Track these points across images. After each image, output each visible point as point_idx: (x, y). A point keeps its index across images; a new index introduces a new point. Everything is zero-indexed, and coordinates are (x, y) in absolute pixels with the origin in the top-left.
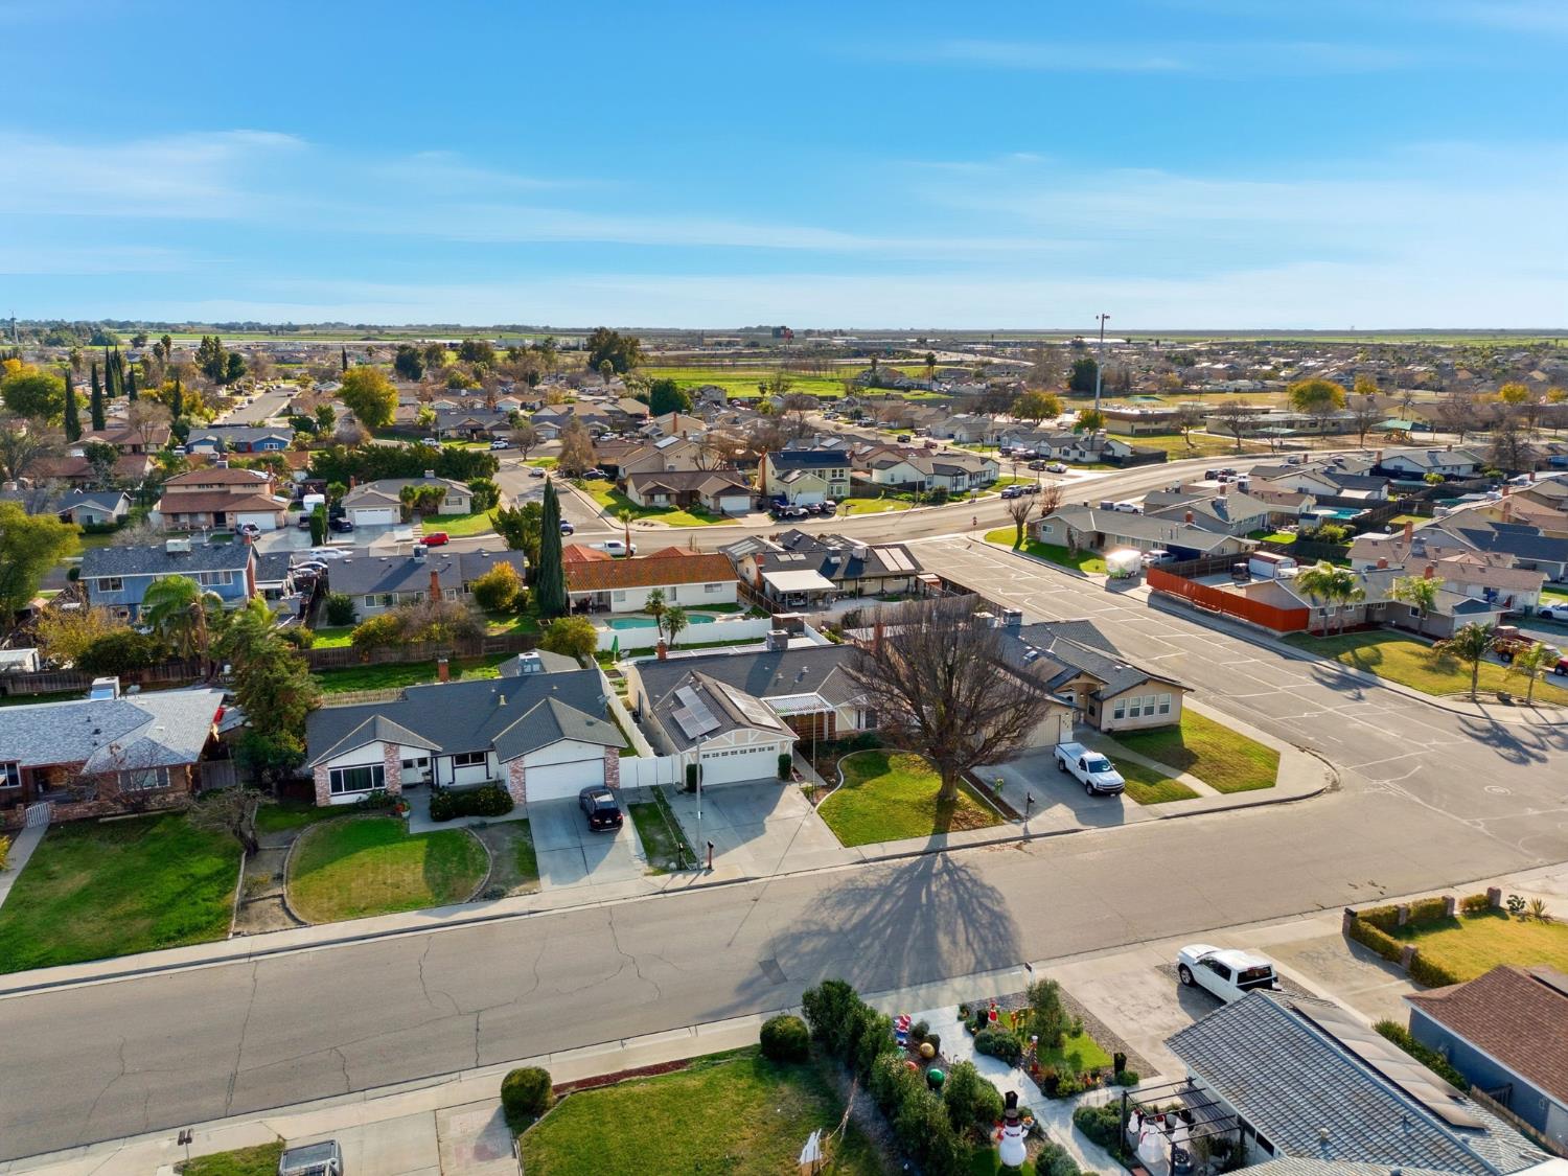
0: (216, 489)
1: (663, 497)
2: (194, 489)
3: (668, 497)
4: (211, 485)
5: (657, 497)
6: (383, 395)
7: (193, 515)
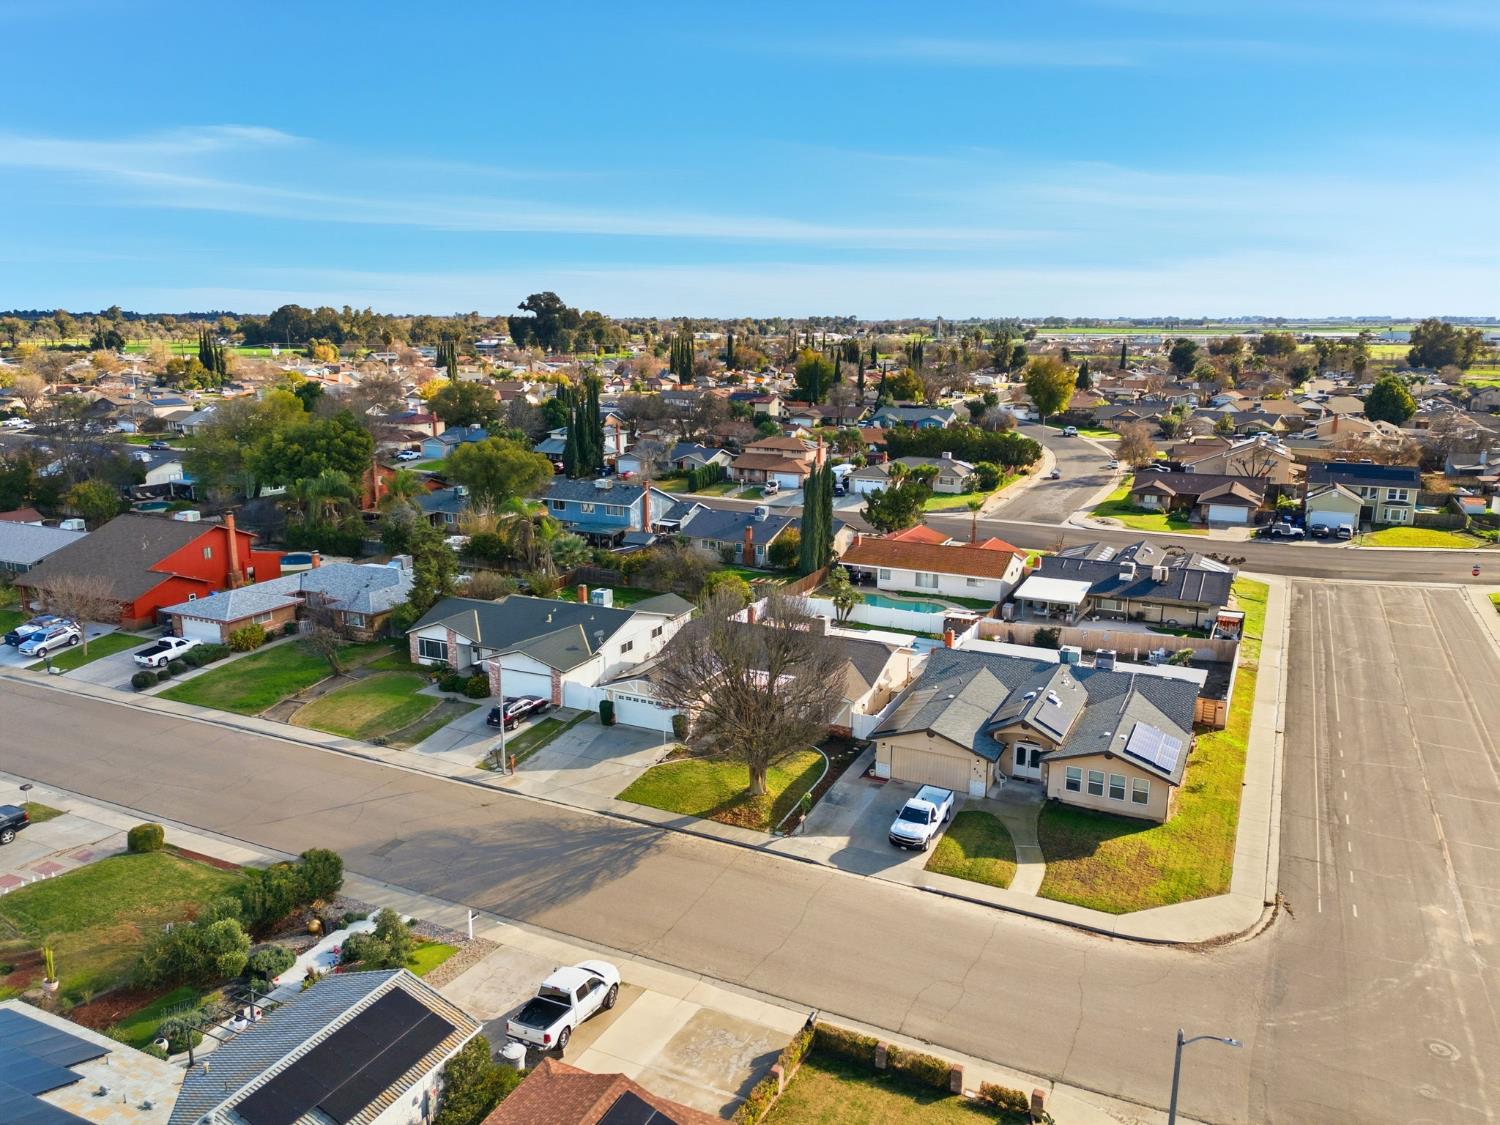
0: (775, 452)
1: (1154, 499)
2: (762, 452)
3: (1160, 499)
4: (773, 449)
5: (1147, 498)
6: (1061, 384)
7: (752, 471)
